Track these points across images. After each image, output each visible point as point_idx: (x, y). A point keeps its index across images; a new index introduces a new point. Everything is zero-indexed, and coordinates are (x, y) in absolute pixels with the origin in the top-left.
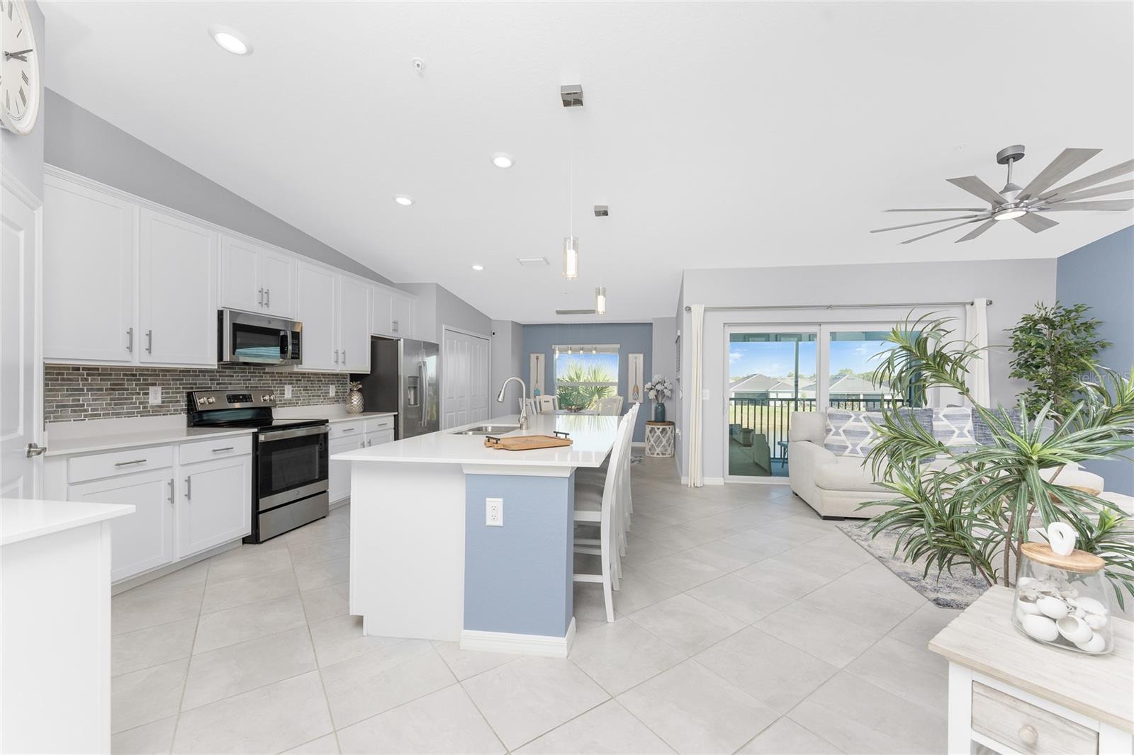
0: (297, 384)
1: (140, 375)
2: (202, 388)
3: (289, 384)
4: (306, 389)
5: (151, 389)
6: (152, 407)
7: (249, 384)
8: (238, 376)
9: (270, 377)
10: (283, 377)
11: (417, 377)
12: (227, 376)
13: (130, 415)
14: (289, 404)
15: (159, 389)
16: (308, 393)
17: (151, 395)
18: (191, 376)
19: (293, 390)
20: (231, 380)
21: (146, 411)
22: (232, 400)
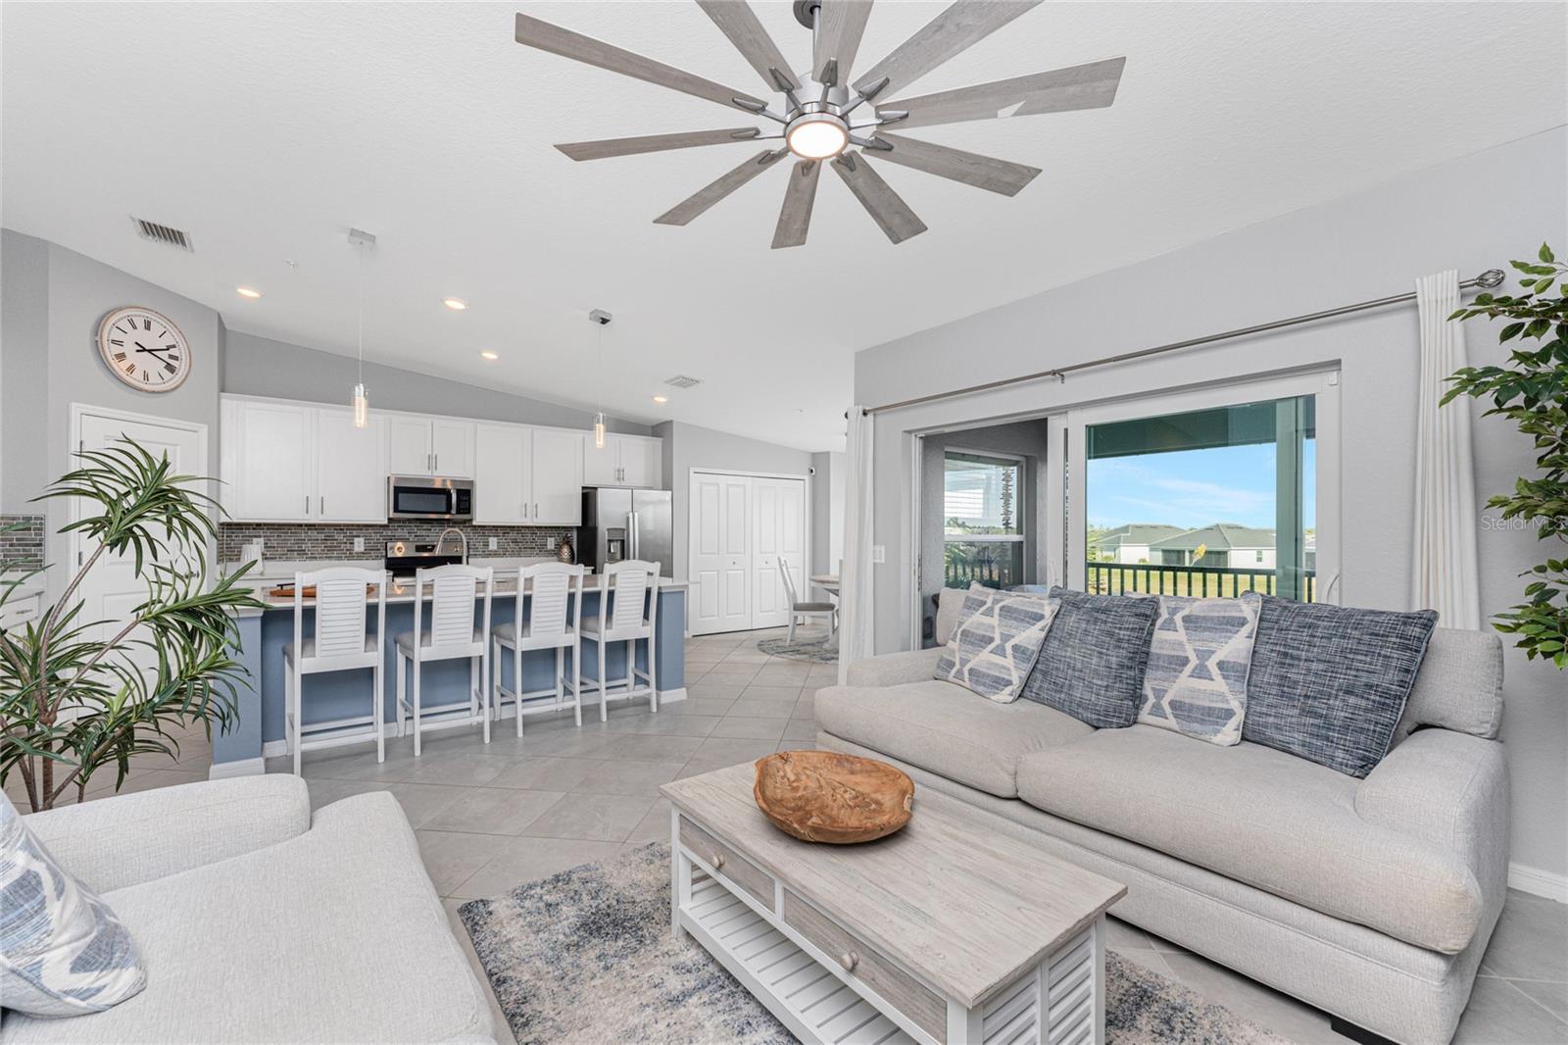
0: (503, 536)
1: (347, 529)
3: (493, 536)
4: (515, 541)
5: (356, 540)
6: (356, 553)
8: (436, 530)
10: (486, 530)
11: (624, 530)
13: (339, 558)
14: (494, 555)
15: (362, 540)
16: (518, 546)
17: (356, 544)
18: (391, 530)
19: (497, 542)
20: (428, 533)
21: (351, 556)
22: (419, 550)
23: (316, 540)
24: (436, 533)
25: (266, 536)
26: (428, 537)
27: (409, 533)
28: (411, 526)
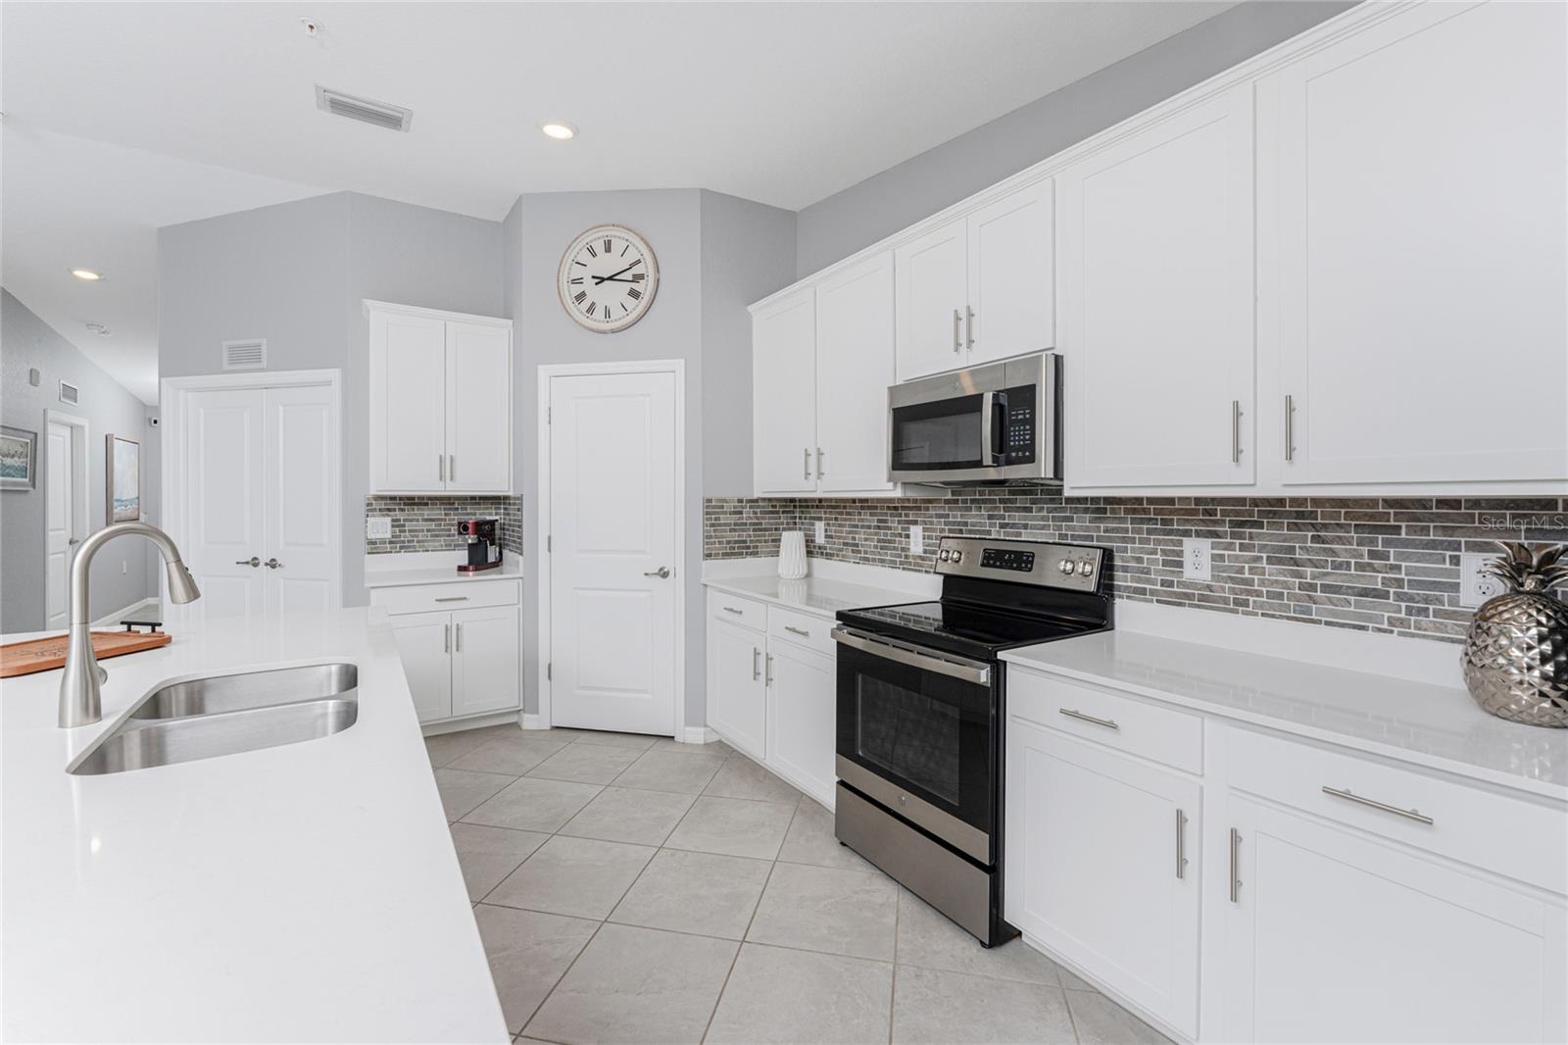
0: (1234, 535)
1: (903, 508)
2: (974, 532)
3: (1198, 534)
4: (1284, 557)
6: (914, 557)
7: (1068, 528)
8: (1041, 509)
9: (1127, 511)
10: (1171, 512)
12: (1018, 509)
13: (893, 565)
14: (1183, 596)
15: (920, 529)
16: (1300, 575)
17: (912, 539)
18: (960, 509)
19: (1214, 557)
20: (1025, 518)
21: (908, 562)
22: (991, 562)
23: (869, 527)
24: (1043, 518)
25: (826, 519)
26: (1026, 528)
27: (990, 517)
28: (994, 501)
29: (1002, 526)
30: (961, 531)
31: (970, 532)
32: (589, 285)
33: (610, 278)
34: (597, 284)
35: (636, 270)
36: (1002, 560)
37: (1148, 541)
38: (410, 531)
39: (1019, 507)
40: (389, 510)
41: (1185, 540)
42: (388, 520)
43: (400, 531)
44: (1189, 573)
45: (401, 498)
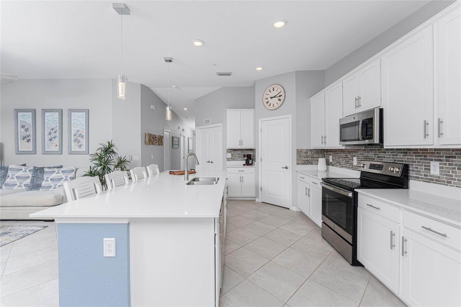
0: (447, 161)
1: (352, 152)
3: (435, 160)
5: (354, 157)
9: (413, 153)
10: (427, 153)
13: (349, 168)
14: (430, 180)
19: (440, 168)
22: (372, 167)
23: (343, 157)
24: (389, 155)
25: (332, 155)
26: (384, 158)
27: (375, 155)
28: (375, 150)
29: (378, 157)
30: (367, 159)
31: (369, 159)
32: (269, 99)
33: (274, 97)
34: (271, 99)
35: (280, 94)
36: (375, 167)
37: (419, 162)
38: (235, 156)
39: (382, 152)
40: (231, 152)
41: (431, 162)
42: (231, 154)
43: (233, 156)
44: (432, 172)
45: (233, 149)
